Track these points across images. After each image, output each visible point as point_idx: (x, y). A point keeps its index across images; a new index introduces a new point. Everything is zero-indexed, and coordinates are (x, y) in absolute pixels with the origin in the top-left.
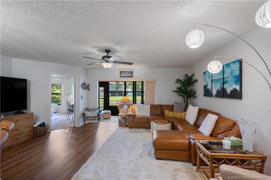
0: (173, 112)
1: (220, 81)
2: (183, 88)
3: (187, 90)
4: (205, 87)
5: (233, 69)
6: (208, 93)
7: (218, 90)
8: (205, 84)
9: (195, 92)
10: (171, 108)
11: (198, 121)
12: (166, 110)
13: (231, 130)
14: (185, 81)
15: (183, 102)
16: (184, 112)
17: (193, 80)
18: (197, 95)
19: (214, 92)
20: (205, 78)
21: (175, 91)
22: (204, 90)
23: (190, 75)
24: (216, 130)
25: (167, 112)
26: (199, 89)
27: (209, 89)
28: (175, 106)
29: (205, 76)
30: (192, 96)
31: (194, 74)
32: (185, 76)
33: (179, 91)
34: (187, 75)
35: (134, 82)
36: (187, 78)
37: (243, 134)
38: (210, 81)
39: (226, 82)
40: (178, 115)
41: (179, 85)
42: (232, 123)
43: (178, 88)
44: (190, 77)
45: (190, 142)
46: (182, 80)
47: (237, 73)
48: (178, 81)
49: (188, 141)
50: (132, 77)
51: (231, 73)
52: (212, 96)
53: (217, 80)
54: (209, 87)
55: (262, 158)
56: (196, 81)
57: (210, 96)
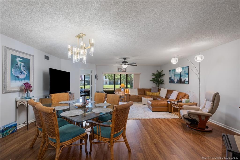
0: (151, 93)
1: (179, 75)
2: (156, 79)
3: (159, 80)
4: (170, 78)
5: (185, 70)
6: (172, 81)
7: (177, 80)
8: (170, 77)
9: (163, 81)
10: (150, 90)
11: (167, 96)
12: (147, 92)
13: (184, 97)
14: (157, 74)
15: (156, 87)
16: (158, 92)
17: (162, 74)
18: (164, 82)
19: (176, 81)
20: (170, 74)
21: (151, 80)
22: (170, 80)
23: (159, 71)
24: (178, 98)
25: (148, 93)
26: (166, 79)
27: (172, 79)
28: (152, 89)
29: (170, 72)
30: (161, 83)
31: (162, 71)
32: (157, 71)
33: (154, 80)
34: (158, 71)
35: (126, 74)
36: (158, 73)
37: (190, 96)
38: (173, 75)
39: (182, 76)
40: (155, 94)
41: (154, 77)
42: (185, 94)
43: (153, 79)
44: (160, 72)
45: (168, 103)
46: (156, 74)
47: (187, 72)
48: (153, 74)
49: (167, 103)
50: (126, 71)
51: (184, 72)
52: (174, 83)
53: (177, 75)
54: (173, 78)
55: (196, 104)
56: (164, 74)
57: (173, 83)
